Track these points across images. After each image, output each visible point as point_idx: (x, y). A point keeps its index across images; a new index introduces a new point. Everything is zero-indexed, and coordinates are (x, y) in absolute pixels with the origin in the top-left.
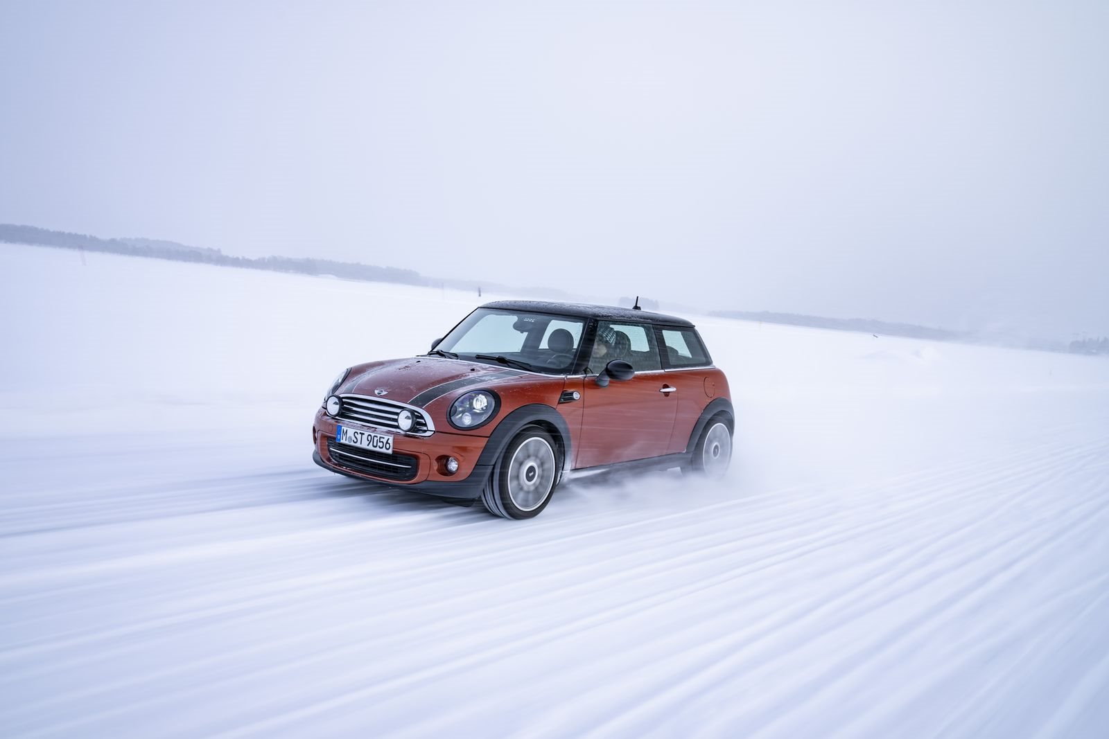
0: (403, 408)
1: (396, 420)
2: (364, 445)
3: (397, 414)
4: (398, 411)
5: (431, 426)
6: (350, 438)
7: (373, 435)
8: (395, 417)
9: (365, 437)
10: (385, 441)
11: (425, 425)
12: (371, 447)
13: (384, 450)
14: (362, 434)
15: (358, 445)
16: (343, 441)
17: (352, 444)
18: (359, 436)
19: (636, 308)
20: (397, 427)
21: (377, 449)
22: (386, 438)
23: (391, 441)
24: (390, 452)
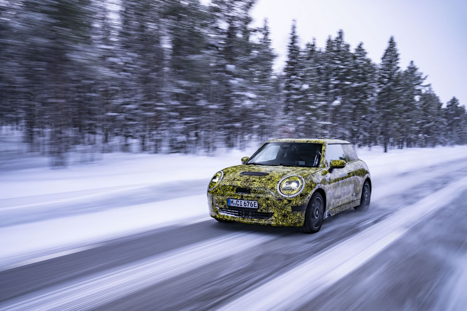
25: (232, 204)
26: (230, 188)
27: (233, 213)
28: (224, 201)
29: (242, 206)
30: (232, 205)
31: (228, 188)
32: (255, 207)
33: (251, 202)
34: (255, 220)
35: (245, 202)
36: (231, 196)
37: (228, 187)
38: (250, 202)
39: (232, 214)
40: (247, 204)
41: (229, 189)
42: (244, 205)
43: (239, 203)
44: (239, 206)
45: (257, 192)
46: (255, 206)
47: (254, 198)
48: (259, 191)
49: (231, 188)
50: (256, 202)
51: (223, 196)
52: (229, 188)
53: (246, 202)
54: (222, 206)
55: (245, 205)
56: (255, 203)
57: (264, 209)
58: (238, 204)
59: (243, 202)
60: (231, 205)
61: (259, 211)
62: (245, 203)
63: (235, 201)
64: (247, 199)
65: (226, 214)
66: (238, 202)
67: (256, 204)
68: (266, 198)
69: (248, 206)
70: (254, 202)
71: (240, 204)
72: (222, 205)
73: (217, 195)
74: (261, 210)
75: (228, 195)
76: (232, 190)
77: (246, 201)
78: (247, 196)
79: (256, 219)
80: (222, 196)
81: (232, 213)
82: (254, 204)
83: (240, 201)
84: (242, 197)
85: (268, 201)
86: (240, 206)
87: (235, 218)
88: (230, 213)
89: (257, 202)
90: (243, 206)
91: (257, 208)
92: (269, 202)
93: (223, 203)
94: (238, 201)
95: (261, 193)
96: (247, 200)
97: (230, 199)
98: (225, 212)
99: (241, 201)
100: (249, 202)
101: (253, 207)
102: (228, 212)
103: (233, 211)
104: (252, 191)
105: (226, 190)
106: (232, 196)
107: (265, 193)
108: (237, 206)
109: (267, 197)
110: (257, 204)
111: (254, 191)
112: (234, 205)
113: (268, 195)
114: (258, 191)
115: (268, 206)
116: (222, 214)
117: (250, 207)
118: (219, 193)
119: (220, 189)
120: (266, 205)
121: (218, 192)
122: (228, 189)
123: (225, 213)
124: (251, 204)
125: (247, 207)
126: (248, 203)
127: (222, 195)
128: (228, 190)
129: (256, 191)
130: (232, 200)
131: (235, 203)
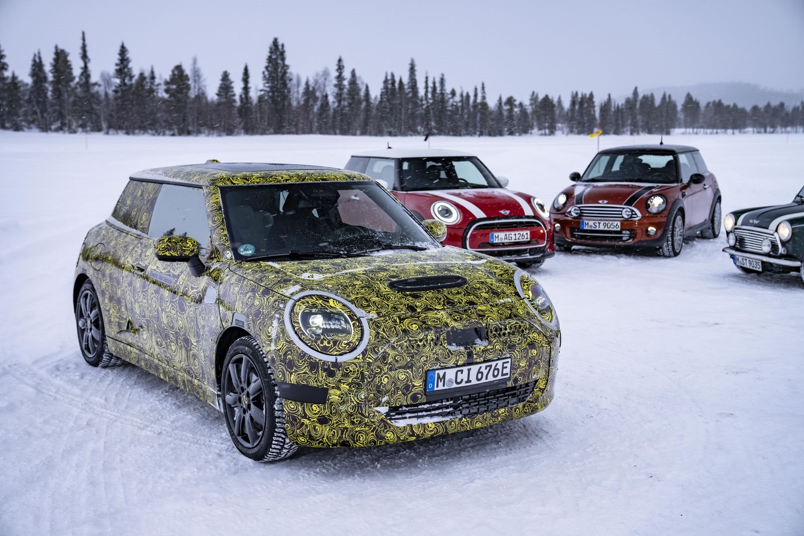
0: (624, 208)
1: (621, 214)
2: (602, 228)
3: (621, 211)
4: (621, 209)
5: (639, 214)
6: (591, 226)
7: (607, 222)
8: (620, 213)
9: (601, 225)
10: (615, 225)
11: (636, 214)
12: (606, 229)
13: (615, 229)
14: (599, 223)
15: (597, 228)
16: (586, 228)
17: (593, 229)
18: (597, 225)
19: (661, 143)
20: (623, 217)
21: (611, 229)
22: (616, 223)
23: (619, 224)
24: (619, 229)
25: (441, 384)
26: (429, 337)
27: (437, 412)
28: (411, 381)
29: (470, 381)
30: (441, 387)
31: (421, 341)
32: (503, 375)
33: (497, 364)
34: (500, 412)
35: (481, 367)
36: (437, 359)
37: (421, 336)
38: (493, 364)
39: (432, 416)
40: (485, 372)
41: (427, 341)
42: (478, 380)
43: (463, 376)
44: (463, 384)
45: (504, 334)
46: (505, 371)
47: (500, 350)
48: (508, 330)
49: (431, 335)
50: (508, 362)
51: (411, 367)
52: (423, 338)
53: (483, 370)
54: (402, 400)
55: (480, 376)
56: (505, 365)
57: (520, 374)
58: (459, 380)
59: (475, 369)
60: (436, 389)
61: (510, 384)
62: (479, 372)
63: (450, 374)
64: (484, 358)
65: (414, 422)
66: (459, 373)
67: (506, 367)
68: (529, 344)
69: (486, 379)
70: (504, 363)
71: (465, 379)
72: (405, 395)
73: (391, 370)
74: (516, 380)
75: (426, 361)
76: (436, 342)
77: (484, 365)
78: (483, 351)
79: (503, 410)
80: (409, 368)
81: (433, 412)
82: (503, 368)
83: (465, 369)
84: (470, 355)
85: (533, 350)
86: (466, 382)
87: (447, 424)
88: (425, 413)
89: (509, 360)
90: (474, 382)
91: (508, 376)
92: (534, 352)
93: (407, 388)
94: (462, 371)
95: (513, 333)
96: (485, 361)
97: (437, 372)
98: (408, 415)
99: (469, 370)
100: (491, 366)
101: (500, 377)
102: (420, 414)
103: (437, 405)
104: (491, 332)
105: (418, 345)
106: (442, 360)
107: (523, 331)
108: (455, 386)
109: (529, 340)
110: (508, 365)
111: (496, 331)
112: (446, 387)
113: (531, 336)
114: (506, 329)
115: (530, 366)
116: (401, 423)
117: (491, 378)
118: (397, 361)
119: (393, 348)
120: (526, 362)
121: (390, 360)
122: (421, 344)
123: (410, 418)
124: (495, 369)
125: (484, 380)
126: (488, 368)
127: (409, 366)
128: (424, 346)
129: (501, 329)
130: (441, 373)
131: (450, 381)
